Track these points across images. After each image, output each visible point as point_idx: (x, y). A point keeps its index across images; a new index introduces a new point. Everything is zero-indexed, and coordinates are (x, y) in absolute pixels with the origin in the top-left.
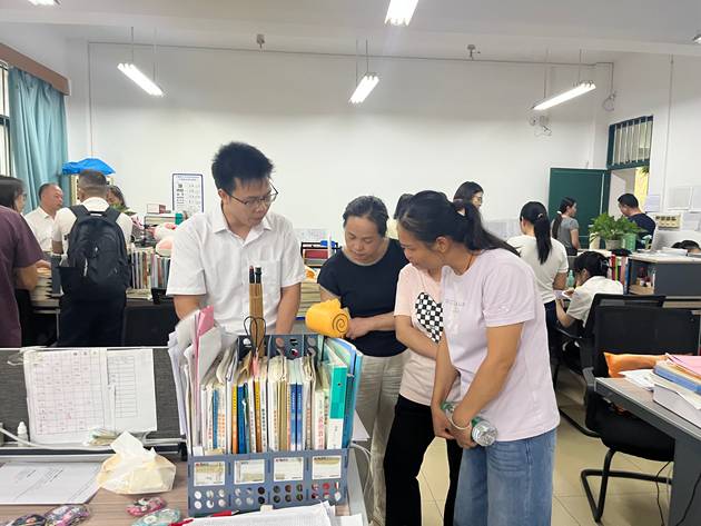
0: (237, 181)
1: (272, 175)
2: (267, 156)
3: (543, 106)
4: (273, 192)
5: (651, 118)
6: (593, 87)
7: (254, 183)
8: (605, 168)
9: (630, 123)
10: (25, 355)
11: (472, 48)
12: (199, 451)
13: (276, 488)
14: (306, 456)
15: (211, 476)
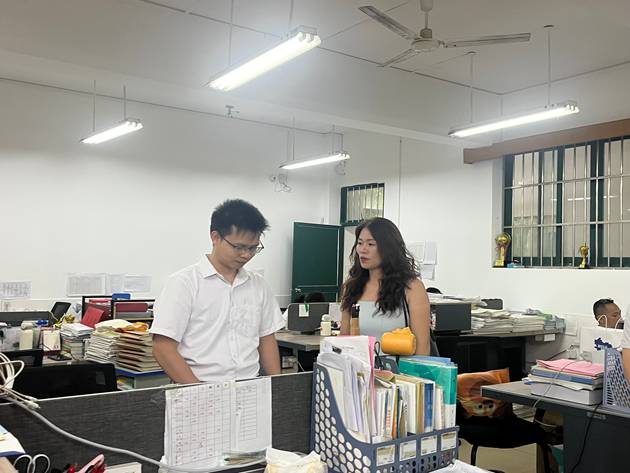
3: (290, 167)
5: (382, 185)
6: (348, 157)
8: (339, 225)
9: (362, 187)
10: (167, 392)
11: (232, 107)
12: (378, 439)
13: (423, 461)
14: (439, 434)
15: (388, 456)
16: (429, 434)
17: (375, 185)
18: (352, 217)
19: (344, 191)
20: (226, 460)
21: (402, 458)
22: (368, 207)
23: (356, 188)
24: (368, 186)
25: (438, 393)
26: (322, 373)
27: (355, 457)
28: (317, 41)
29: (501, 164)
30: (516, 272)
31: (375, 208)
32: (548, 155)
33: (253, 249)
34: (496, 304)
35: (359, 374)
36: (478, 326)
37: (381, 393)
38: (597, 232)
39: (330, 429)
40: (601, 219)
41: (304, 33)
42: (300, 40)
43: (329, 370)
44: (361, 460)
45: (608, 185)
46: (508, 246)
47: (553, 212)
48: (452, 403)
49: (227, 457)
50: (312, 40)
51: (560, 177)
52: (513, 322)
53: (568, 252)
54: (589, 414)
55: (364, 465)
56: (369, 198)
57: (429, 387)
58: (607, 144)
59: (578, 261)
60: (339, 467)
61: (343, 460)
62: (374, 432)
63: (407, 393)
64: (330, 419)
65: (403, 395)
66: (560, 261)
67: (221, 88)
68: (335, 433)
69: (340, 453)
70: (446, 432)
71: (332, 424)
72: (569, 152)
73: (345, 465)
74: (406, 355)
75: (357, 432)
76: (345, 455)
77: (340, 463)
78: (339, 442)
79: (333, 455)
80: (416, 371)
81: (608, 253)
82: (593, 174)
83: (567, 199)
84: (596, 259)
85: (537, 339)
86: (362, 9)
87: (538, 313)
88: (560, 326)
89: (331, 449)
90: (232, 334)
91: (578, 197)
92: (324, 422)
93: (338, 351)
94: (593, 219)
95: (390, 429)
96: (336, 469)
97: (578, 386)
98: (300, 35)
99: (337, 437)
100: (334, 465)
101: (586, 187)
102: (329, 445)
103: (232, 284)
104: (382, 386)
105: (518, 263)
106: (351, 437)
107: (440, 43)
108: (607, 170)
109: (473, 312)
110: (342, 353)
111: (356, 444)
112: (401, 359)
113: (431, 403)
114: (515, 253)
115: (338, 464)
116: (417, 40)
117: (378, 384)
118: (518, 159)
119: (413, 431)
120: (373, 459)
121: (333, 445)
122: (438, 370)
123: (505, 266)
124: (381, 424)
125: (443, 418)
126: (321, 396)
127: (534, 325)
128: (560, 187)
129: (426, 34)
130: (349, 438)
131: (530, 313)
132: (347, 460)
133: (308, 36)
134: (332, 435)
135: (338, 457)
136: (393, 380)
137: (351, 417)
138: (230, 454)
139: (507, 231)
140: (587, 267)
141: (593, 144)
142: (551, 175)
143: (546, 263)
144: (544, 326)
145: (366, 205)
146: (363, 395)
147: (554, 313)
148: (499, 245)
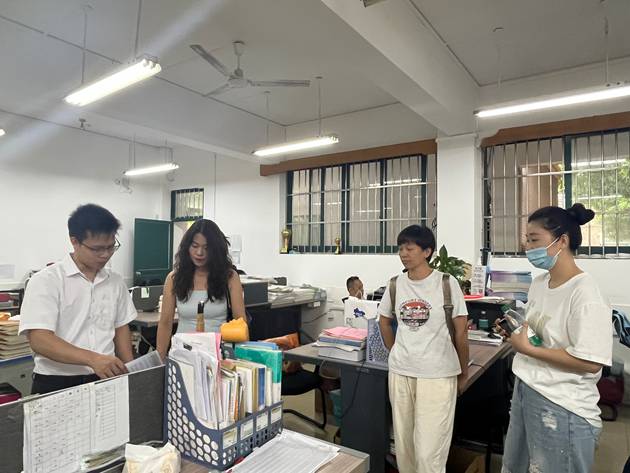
0: (89, 233)
1: (118, 231)
2: (117, 217)
3: (131, 173)
4: (117, 244)
5: (202, 190)
6: (177, 167)
7: (103, 235)
8: (170, 220)
9: (187, 191)
10: (26, 406)
11: (84, 121)
12: (224, 425)
13: (258, 436)
14: (269, 410)
15: (231, 439)
16: (263, 411)
17: (196, 190)
18: (179, 214)
19: (173, 194)
20: (88, 462)
21: (243, 437)
22: (192, 207)
23: (183, 191)
24: (192, 191)
25: (268, 374)
26: (174, 367)
27: (204, 443)
28: (158, 69)
29: (285, 176)
30: (295, 256)
31: (196, 207)
32: (315, 172)
33: (111, 248)
34: (282, 281)
35: (208, 368)
36: (272, 298)
37: (226, 383)
38: (345, 228)
39: (181, 418)
40: (348, 219)
41: (148, 60)
42: (145, 66)
43: (181, 365)
44: (210, 445)
45: (352, 195)
46: (290, 238)
47: (319, 213)
48: (278, 381)
49: (88, 459)
50: (154, 66)
51: (323, 189)
52: (295, 295)
53: (328, 242)
54: (358, 369)
55: (212, 450)
56: (192, 200)
57: (262, 371)
58: (351, 167)
59: (334, 249)
60: (190, 452)
61: (193, 445)
62: (221, 419)
63: (245, 379)
64: (181, 409)
65: (242, 381)
66: (323, 249)
67: (75, 103)
68: (186, 421)
69: (190, 439)
70: (274, 406)
71: (183, 414)
72: (328, 170)
73: (196, 450)
74: (240, 342)
75: (206, 421)
76: (195, 441)
77: (191, 447)
78: (190, 430)
79: (185, 441)
80: (248, 355)
81: (353, 243)
82: (343, 187)
83: (328, 204)
84: (345, 248)
85: (310, 305)
86: (192, 46)
87: (310, 287)
88: (323, 295)
89: (182, 436)
90: (92, 328)
91: (334, 203)
92: (176, 411)
93: (188, 347)
94: (343, 219)
95: (232, 413)
96: (187, 453)
97: (350, 348)
98: (144, 61)
99: (188, 425)
100: (185, 450)
101: (339, 195)
102: (181, 433)
103: (93, 281)
104: (226, 375)
105: (296, 251)
106: (201, 424)
107: (249, 81)
108: (352, 185)
109: (269, 288)
110: (192, 350)
111: (205, 431)
112: (236, 346)
113: (263, 384)
114: (294, 244)
115: (188, 448)
116: (232, 78)
117: (222, 375)
118: (296, 174)
119: (250, 411)
120: (220, 443)
121: (184, 432)
122: (267, 355)
123: (288, 253)
124: (226, 411)
125: (272, 395)
126: (173, 388)
127: (307, 295)
128: (323, 195)
129: (238, 73)
130: (198, 426)
131: (305, 287)
132: (197, 446)
133: (151, 63)
134: (184, 423)
135: (189, 443)
136: (234, 369)
137: (201, 407)
138: (90, 455)
139: (289, 227)
140: (340, 253)
141: (343, 165)
142: (317, 187)
143: (314, 250)
144: (314, 296)
145: (191, 204)
146: (212, 385)
147: (320, 287)
148: (284, 237)
